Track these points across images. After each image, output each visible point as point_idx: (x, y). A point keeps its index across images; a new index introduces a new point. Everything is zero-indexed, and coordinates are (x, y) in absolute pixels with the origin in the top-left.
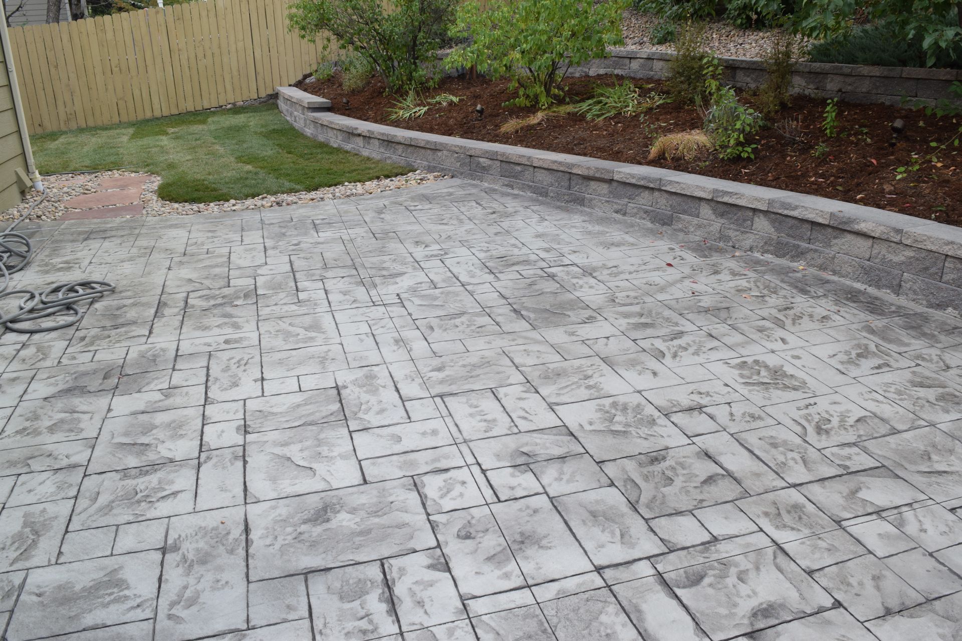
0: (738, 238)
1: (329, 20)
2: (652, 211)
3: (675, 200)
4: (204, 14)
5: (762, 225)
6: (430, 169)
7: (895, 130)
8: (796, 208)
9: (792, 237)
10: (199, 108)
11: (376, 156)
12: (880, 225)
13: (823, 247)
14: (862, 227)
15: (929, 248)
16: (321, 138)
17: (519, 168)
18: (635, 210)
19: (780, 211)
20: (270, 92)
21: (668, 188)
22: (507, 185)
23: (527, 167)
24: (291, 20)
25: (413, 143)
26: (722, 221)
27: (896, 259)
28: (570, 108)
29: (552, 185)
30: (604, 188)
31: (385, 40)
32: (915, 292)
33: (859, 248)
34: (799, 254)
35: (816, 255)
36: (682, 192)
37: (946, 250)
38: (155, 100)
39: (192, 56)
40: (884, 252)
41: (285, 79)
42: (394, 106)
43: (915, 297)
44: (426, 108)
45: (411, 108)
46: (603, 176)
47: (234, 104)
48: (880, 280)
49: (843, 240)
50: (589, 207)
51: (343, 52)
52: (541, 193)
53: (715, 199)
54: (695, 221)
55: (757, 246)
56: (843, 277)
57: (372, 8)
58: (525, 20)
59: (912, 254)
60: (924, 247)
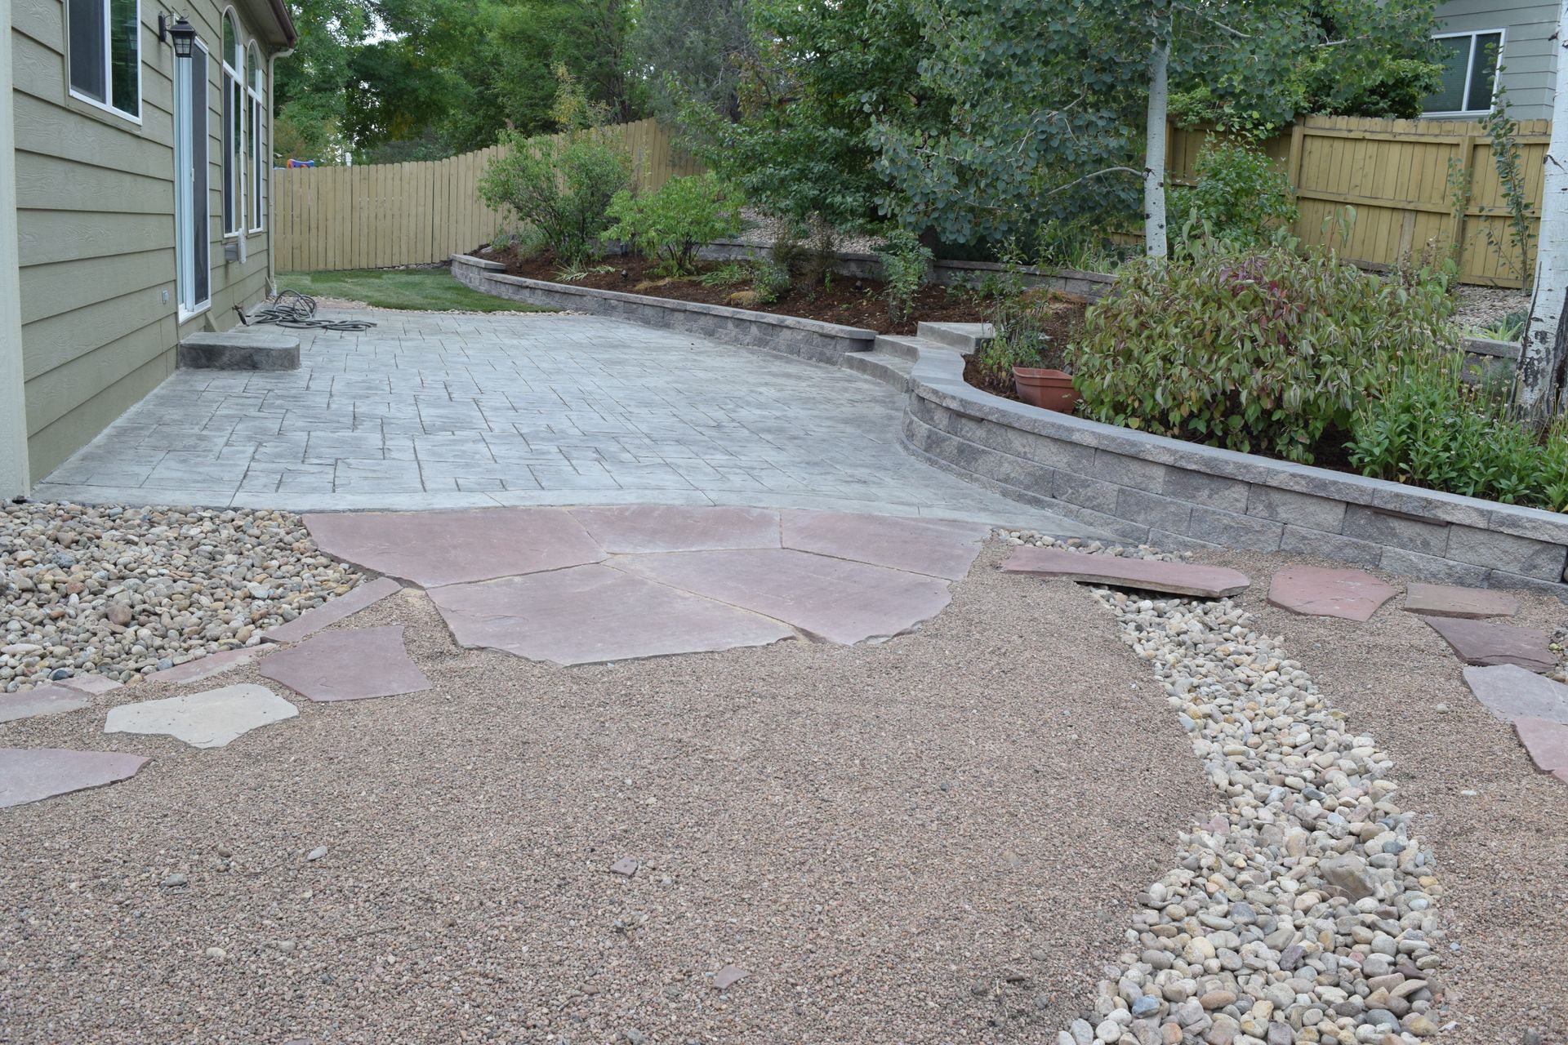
0: (742, 338)
1: (512, 194)
2: (705, 328)
3: (717, 319)
4: (390, 176)
5: (754, 329)
6: (577, 310)
7: (857, 288)
8: (766, 317)
9: (765, 334)
10: (372, 266)
11: (537, 302)
16: (494, 293)
17: (635, 307)
18: (697, 328)
19: (760, 322)
20: (445, 259)
21: (712, 312)
22: (624, 317)
24: (480, 189)
26: (736, 330)
27: (799, 337)
28: (694, 278)
29: (654, 316)
30: (681, 316)
31: (558, 216)
34: (767, 344)
36: (719, 314)
37: (813, 329)
38: (330, 254)
39: (372, 216)
41: (460, 248)
42: (559, 270)
44: (587, 274)
45: (575, 272)
46: (679, 310)
47: (407, 266)
50: (671, 326)
51: (521, 224)
52: (646, 322)
53: (734, 317)
54: (725, 331)
55: (751, 343)
57: (550, 188)
58: (663, 209)
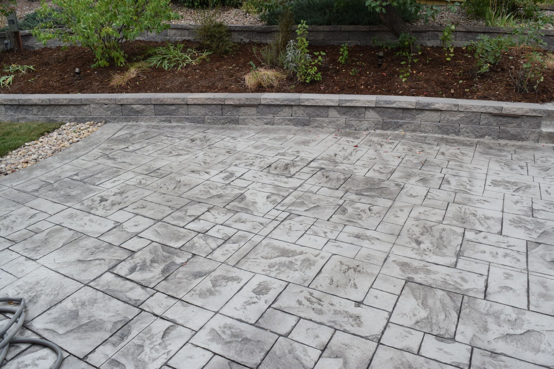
0: (358, 124)
2: (294, 119)
3: (309, 110)
5: (371, 115)
6: (79, 121)
8: (395, 102)
9: (392, 118)
12: (446, 104)
13: (412, 120)
14: (437, 106)
15: (473, 111)
17: (173, 107)
18: (281, 120)
19: (384, 106)
21: (306, 103)
22: (164, 121)
23: (181, 106)
25: (51, 103)
26: (345, 117)
27: (455, 119)
29: (207, 115)
30: (254, 110)
32: (467, 133)
33: (433, 117)
34: (398, 127)
35: (409, 125)
36: (317, 104)
37: (482, 110)
40: (448, 117)
43: (468, 135)
44: (12, 76)
46: (252, 103)
48: (448, 130)
49: (423, 115)
50: (243, 124)
52: (198, 121)
53: (340, 105)
54: (327, 120)
55: (370, 127)
56: (427, 133)
59: (463, 115)
60: (470, 111)
